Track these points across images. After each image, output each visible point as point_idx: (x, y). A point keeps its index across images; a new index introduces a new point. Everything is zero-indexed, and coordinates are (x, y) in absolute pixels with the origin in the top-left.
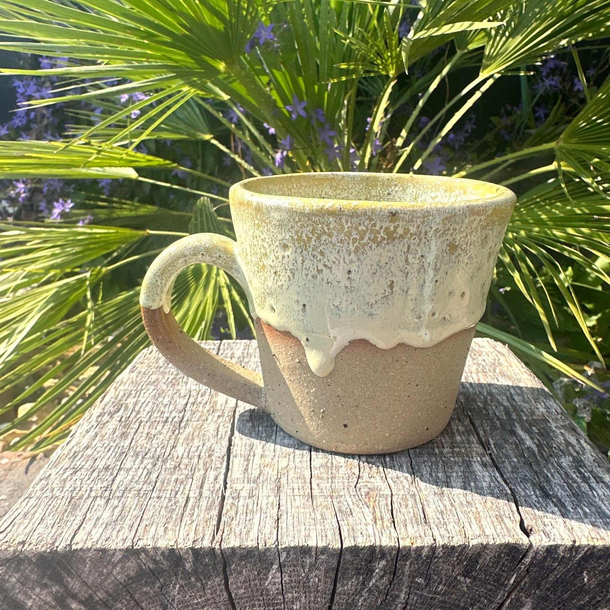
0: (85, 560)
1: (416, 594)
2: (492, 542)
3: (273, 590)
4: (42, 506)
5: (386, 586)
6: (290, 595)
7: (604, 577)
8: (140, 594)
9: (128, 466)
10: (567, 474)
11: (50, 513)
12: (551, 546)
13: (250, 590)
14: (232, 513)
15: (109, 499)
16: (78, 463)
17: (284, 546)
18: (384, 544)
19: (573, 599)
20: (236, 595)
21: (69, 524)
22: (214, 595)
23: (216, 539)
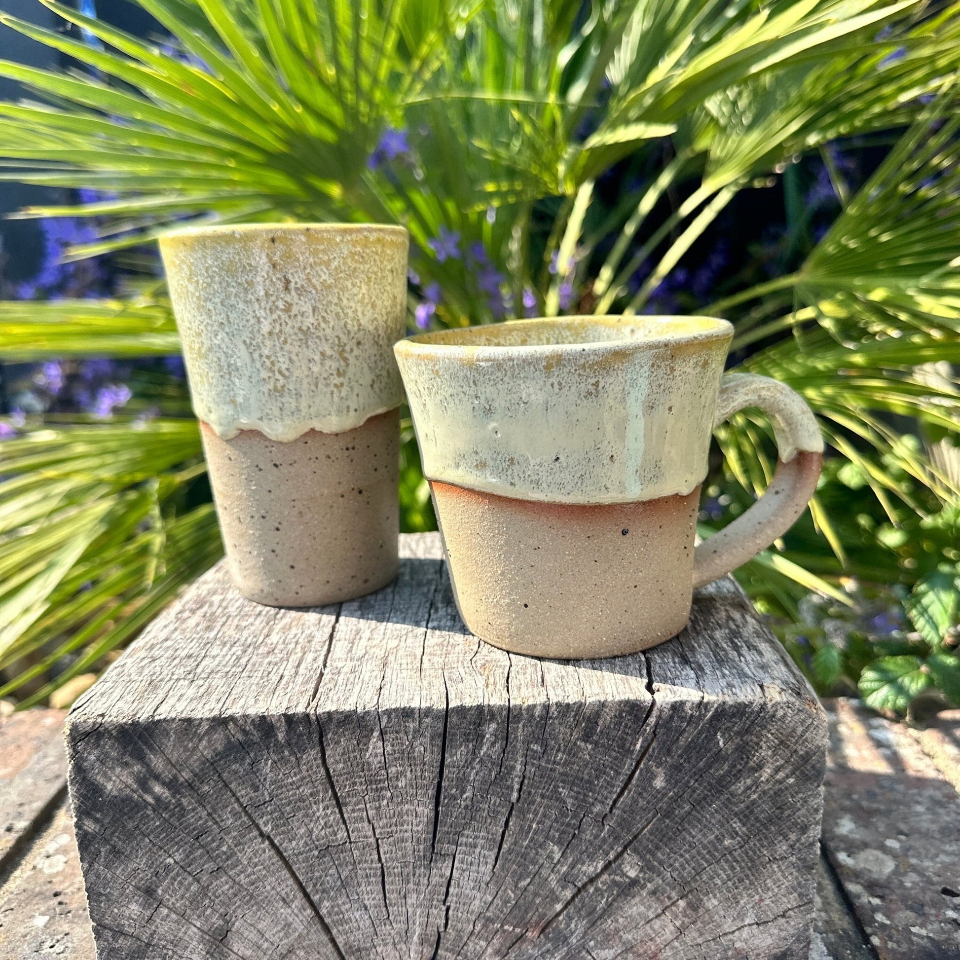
0: (168, 734)
1: (533, 764)
2: (610, 699)
3: (375, 762)
4: (120, 687)
5: (499, 755)
6: (394, 769)
7: (742, 740)
8: (229, 772)
9: (214, 653)
10: (717, 645)
11: (129, 693)
12: (676, 702)
13: (349, 763)
14: (331, 685)
15: (193, 681)
16: (156, 653)
17: (384, 709)
18: (492, 703)
19: (710, 768)
20: (334, 771)
21: (150, 700)
22: (310, 772)
23: (312, 705)
